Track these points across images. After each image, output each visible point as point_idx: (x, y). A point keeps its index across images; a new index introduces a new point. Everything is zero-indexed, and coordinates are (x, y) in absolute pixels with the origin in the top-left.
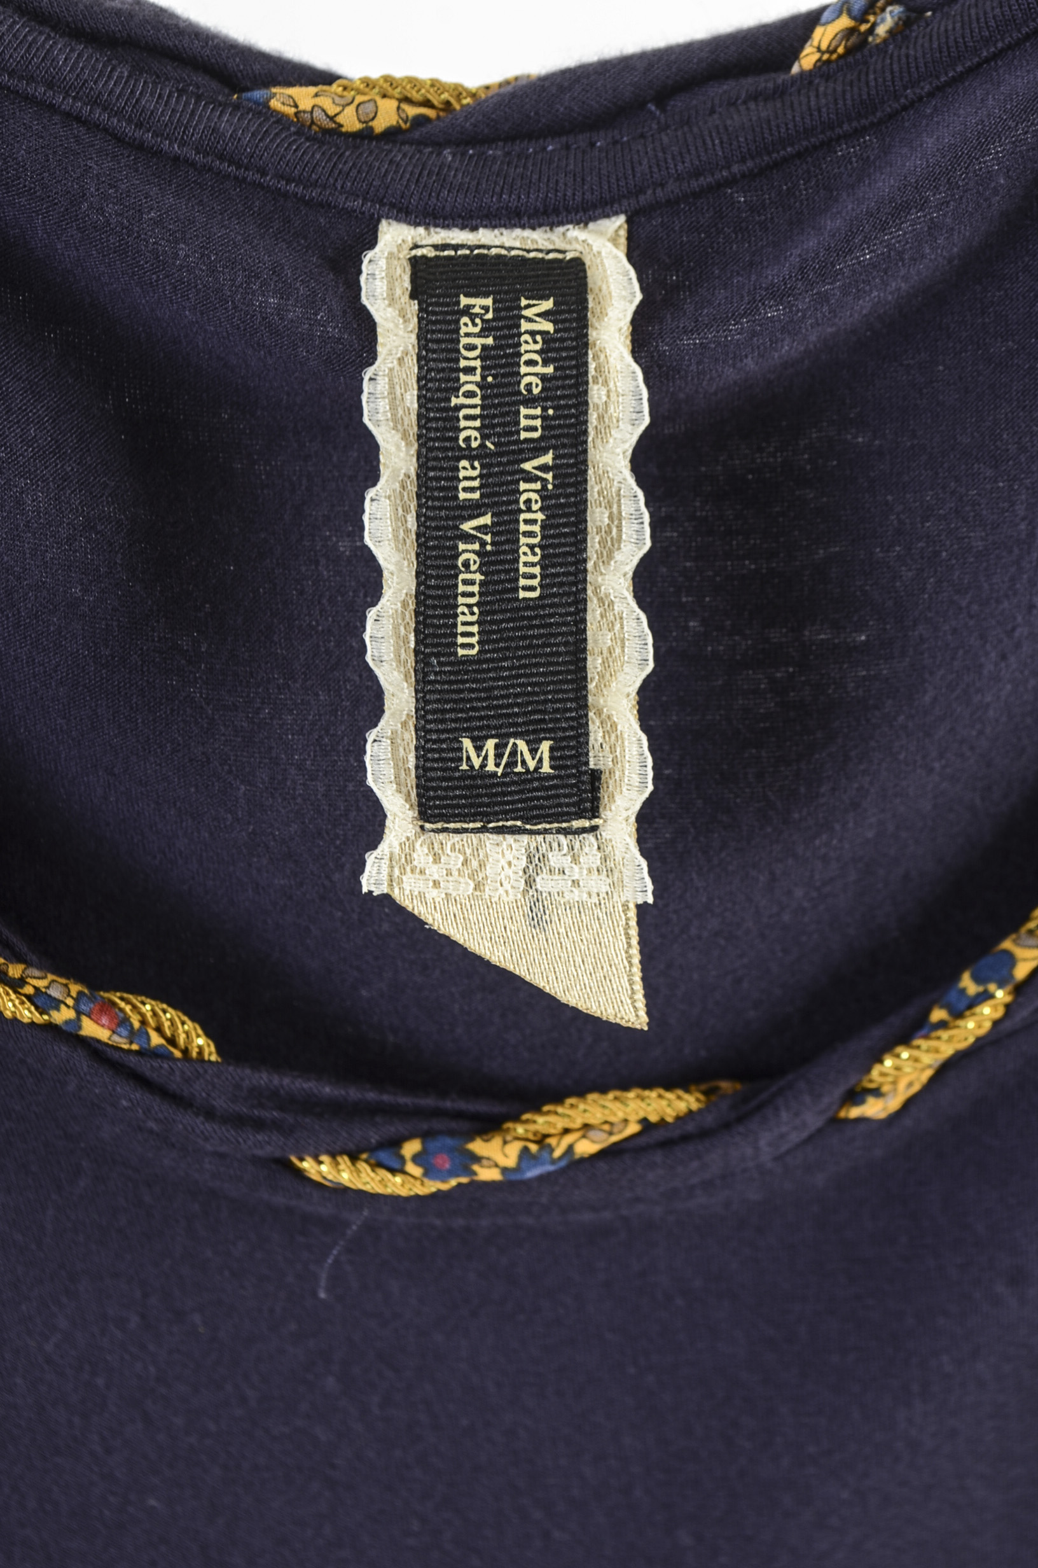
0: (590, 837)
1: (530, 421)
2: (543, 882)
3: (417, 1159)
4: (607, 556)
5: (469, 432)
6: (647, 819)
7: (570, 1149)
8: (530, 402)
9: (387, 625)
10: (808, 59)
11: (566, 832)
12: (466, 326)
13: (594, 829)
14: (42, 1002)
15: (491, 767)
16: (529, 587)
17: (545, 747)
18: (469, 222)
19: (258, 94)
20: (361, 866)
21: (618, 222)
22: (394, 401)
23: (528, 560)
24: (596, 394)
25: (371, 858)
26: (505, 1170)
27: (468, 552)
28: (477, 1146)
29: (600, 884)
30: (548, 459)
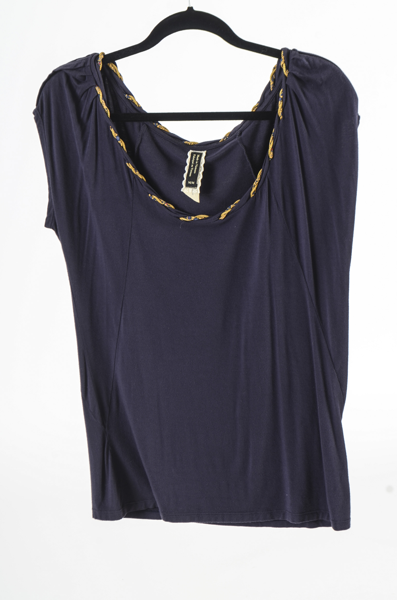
0: (196, 189)
1: (197, 162)
2: (193, 191)
3: (188, 218)
4: (200, 171)
5: (193, 163)
6: (201, 188)
7: (199, 218)
8: (197, 161)
9: (185, 174)
10: (220, 141)
11: (195, 188)
12: (194, 156)
13: (196, 188)
14: (162, 202)
15: (190, 183)
16: (195, 173)
17: (194, 182)
18: (196, 150)
19: (183, 142)
20: (181, 189)
21: (206, 151)
22: (188, 161)
23: (195, 171)
24: (201, 161)
25: (182, 189)
26: (194, 219)
27: (191, 170)
28: (192, 217)
29: (197, 192)
30: (197, 165)
